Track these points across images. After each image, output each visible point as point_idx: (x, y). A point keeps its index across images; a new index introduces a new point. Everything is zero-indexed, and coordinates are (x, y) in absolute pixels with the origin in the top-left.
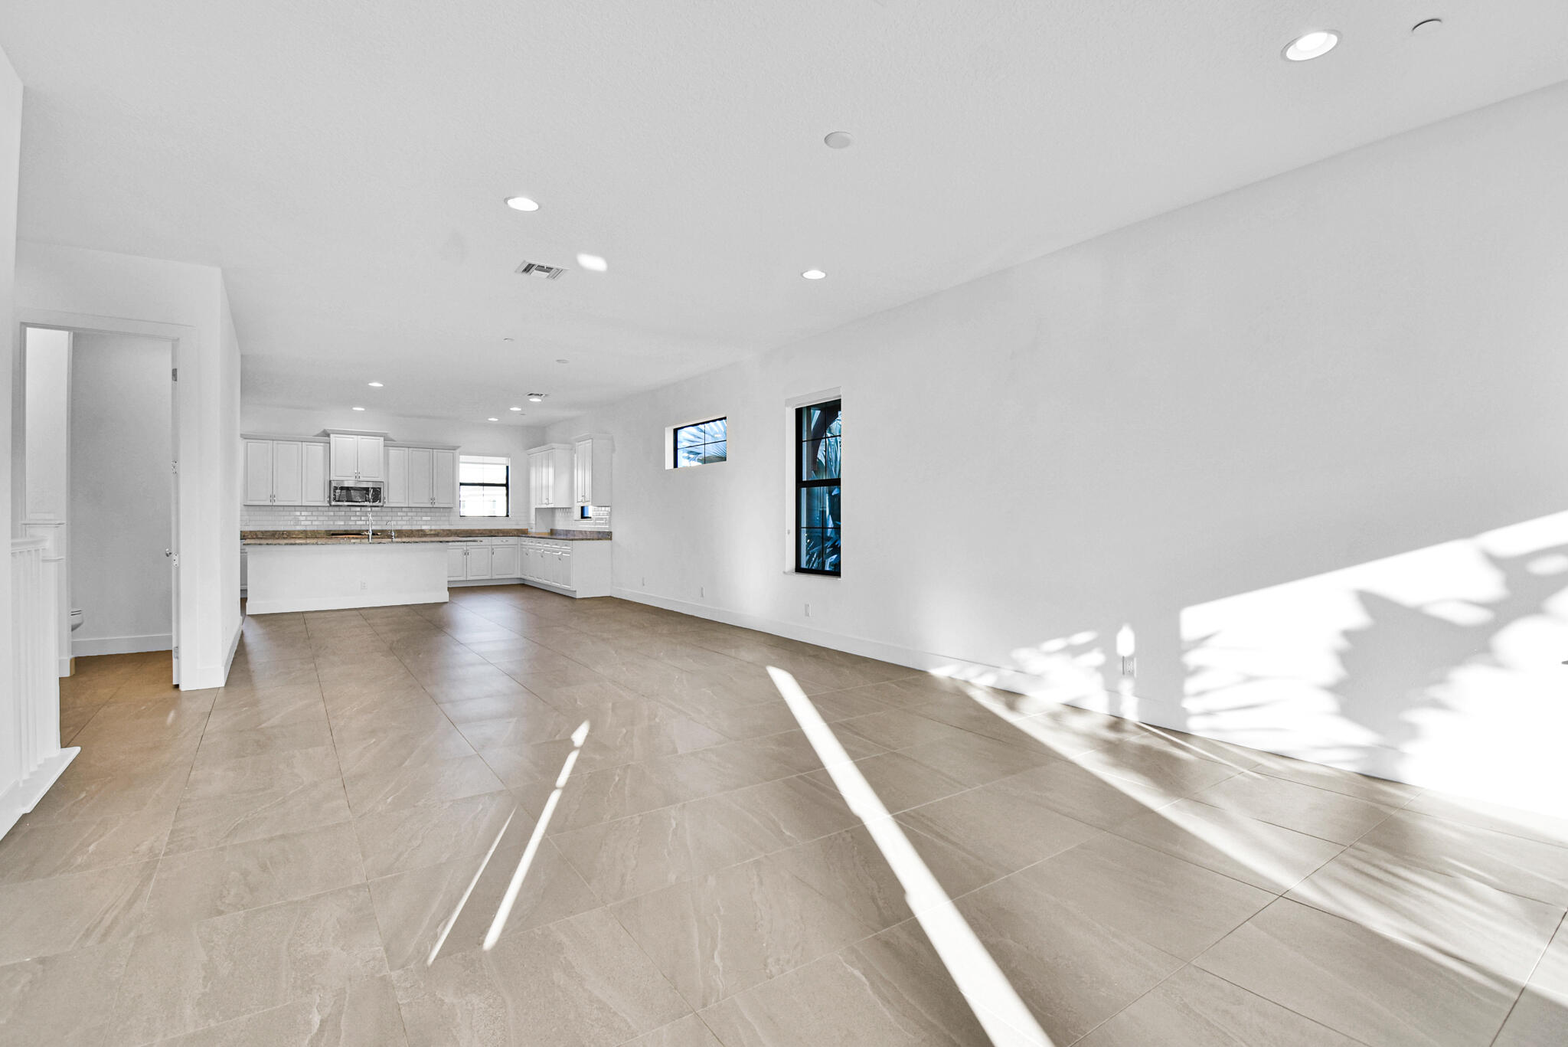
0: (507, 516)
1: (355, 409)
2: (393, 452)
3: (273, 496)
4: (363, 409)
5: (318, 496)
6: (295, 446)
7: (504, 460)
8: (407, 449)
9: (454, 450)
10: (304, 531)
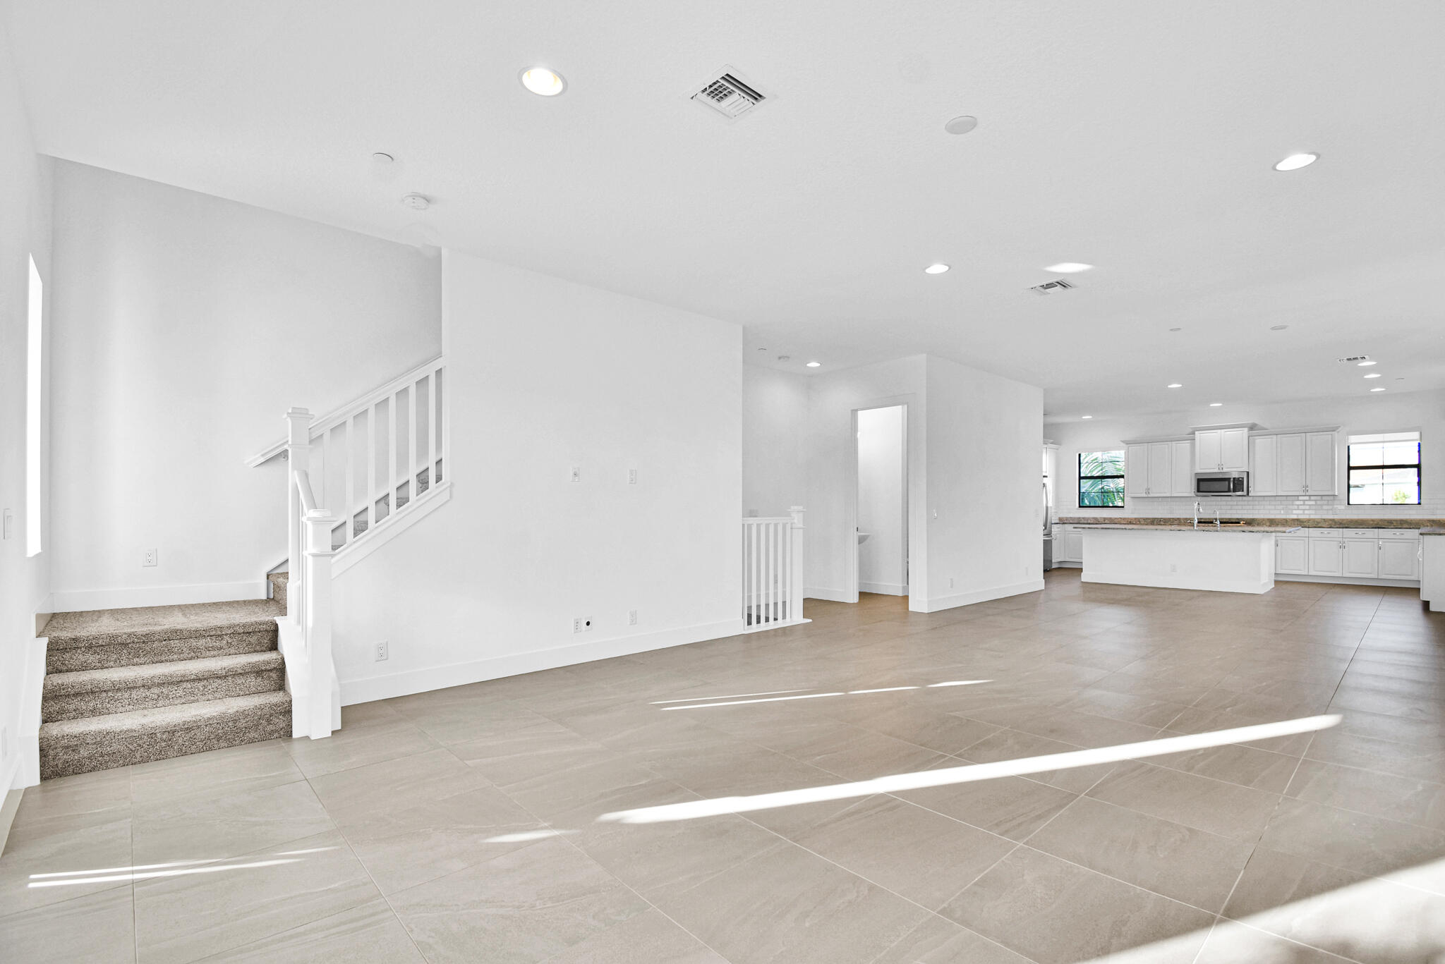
0: (1419, 504)
1: (1211, 405)
2: (1260, 442)
3: (1148, 491)
4: (1220, 405)
5: (1188, 488)
6: (1167, 446)
7: (1416, 435)
8: (1275, 437)
9: (1334, 431)
10: (1178, 519)
